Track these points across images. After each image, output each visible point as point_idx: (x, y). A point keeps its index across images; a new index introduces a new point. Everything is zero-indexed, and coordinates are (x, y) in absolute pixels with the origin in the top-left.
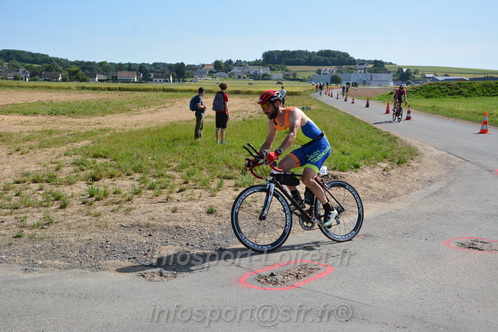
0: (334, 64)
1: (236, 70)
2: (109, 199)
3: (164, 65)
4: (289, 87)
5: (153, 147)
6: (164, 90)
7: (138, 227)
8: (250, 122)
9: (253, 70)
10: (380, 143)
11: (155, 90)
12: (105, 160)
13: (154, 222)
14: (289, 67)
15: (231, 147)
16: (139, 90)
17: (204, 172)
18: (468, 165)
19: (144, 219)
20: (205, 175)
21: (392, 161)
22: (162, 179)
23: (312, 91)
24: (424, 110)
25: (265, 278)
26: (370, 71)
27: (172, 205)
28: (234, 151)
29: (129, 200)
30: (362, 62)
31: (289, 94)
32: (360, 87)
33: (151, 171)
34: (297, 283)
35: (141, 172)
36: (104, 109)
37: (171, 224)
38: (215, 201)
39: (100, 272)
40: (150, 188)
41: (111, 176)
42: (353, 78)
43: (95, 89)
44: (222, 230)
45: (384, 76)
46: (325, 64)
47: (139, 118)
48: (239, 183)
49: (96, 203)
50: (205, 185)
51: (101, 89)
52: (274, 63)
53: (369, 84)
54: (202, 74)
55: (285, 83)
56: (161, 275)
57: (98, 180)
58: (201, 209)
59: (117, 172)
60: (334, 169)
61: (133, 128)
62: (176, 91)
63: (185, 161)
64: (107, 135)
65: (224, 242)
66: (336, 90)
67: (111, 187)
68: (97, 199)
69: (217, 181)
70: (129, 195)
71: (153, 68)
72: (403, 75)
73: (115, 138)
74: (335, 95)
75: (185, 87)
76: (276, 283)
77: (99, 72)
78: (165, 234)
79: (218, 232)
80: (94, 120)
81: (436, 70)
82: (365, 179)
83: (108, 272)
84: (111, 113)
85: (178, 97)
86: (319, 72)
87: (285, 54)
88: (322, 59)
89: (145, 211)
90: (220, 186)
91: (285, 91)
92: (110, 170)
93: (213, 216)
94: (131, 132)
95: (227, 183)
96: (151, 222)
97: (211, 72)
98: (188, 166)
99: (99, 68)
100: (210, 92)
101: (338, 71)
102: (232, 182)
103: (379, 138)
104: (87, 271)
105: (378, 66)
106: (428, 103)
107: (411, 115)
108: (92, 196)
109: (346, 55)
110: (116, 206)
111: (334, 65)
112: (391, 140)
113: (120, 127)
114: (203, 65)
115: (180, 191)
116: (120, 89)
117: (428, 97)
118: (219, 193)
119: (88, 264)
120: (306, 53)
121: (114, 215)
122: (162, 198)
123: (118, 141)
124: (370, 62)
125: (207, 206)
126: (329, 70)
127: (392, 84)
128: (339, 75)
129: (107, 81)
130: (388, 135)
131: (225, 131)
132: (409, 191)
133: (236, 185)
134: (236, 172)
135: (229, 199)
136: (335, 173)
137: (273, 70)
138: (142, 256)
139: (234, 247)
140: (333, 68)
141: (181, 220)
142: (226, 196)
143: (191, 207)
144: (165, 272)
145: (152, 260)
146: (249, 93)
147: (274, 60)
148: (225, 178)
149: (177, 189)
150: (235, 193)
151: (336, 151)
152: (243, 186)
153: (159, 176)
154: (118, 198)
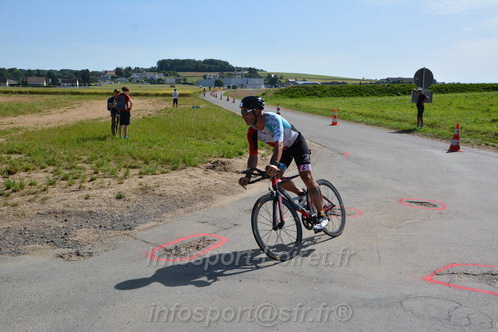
1: (134, 75)
2: (26, 190)
3: (71, 71)
4: (181, 89)
5: (64, 143)
6: (72, 93)
7: (55, 213)
8: (149, 120)
9: (149, 75)
11: (64, 93)
12: (20, 156)
13: (69, 209)
14: (179, 73)
15: (134, 141)
16: (49, 93)
17: (112, 163)
18: (325, 149)
19: (59, 207)
20: (113, 165)
22: (74, 171)
23: (200, 92)
24: (289, 107)
25: (170, 251)
26: (246, 76)
27: (84, 193)
28: (136, 144)
29: (45, 190)
30: (240, 69)
31: (181, 95)
32: (239, 89)
33: (64, 163)
35: (54, 165)
36: (16, 111)
37: (84, 209)
38: (123, 188)
39: (20, 257)
40: (63, 179)
41: (27, 170)
42: (233, 82)
43: (6, 92)
44: (131, 212)
45: (257, 81)
46: (210, 70)
47: (50, 117)
48: (143, 171)
49: (13, 194)
50: (113, 175)
51: (12, 93)
52: (167, 69)
53: (246, 87)
54: (105, 80)
55: (177, 86)
56: (78, 255)
57: (14, 174)
58: (111, 196)
59: (31, 166)
60: (222, 157)
61: (45, 127)
62: (83, 94)
63: (94, 154)
64: (20, 133)
65: (132, 222)
66: (220, 92)
67: (26, 180)
68: (14, 191)
69: (123, 170)
70: (44, 186)
71: (61, 74)
72: (272, 80)
73: (28, 135)
74: (219, 96)
75: (90, 91)
76: (180, 254)
77: (9, 78)
78: (80, 218)
79: (127, 215)
80: (6, 120)
81: (297, 76)
83: (27, 256)
84: (23, 113)
85: (84, 99)
86: (205, 77)
87: (176, 62)
88: (207, 66)
89: (60, 199)
90: (126, 175)
91: (177, 92)
92: (25, 164)
93: (122, 200)
94: (43, 130)
95: (132, 172)
96: (67, 209)
97: (113, 78)
98: (97, 158)
99: (9, 74)
101: (220, 77)
102: (137, 171)
104: (7, 256)
105: (252, 73)
106: (292, 102)
108: (8, 188)
109: (226, 63)
110: (32, 197)
111: (217, 71)
113: (33, 126)
114: (106, 72)
115: (91, 180)
116: (31, 93)
117: (291, 97)
118: (126, 181)
119: (8, 250)
120: (194, 61)
121: (30, 204)
122: (74, 187)
123: (31, 139)
124: (245, 69)
125: (116, 192)
126: (213, 75)
127: (263, 86)
128: (221, 79)
129: (17, 85)
131: (129, 127)
133: (141, 173)
134: (140, 162)
135: (135, 185)
136: (224, 160)
137: (166, 75)
138: (59, 239)
139: (142, 226)
140: (216, 74)
141: (93, 205)
142: (132, 183)
143: (103, 194)
144: (81, 252)
145: (69, 242)
146: (147, 95)
147: (167, 67)
148: (131, 167)
149: (89, 179)
150: (140, 180)
151: (223, 142)
152: (147, 174)
153: (71, 168)
154: (34, 189)
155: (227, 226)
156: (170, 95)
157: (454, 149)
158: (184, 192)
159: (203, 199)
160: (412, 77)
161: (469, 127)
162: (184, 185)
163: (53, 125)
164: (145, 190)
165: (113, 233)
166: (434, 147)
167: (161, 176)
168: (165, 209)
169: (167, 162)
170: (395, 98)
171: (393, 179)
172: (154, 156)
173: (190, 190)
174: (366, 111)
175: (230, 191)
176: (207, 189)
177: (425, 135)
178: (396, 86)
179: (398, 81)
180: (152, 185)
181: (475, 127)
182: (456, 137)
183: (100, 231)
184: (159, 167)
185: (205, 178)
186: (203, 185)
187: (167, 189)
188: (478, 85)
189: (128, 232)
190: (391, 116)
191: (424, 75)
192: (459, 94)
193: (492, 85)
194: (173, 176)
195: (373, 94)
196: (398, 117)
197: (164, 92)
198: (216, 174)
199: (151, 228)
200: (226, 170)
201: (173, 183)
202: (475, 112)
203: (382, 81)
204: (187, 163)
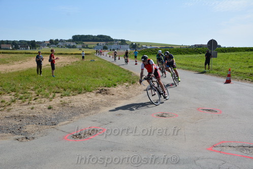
0: (104, 41)
1: (60, 44)
3: (25, 41)
5: (21, 80)
6: (26, 53)
7: (15, 117)
8: (67, 67)
9: (68, 44)
10: (125, 75)
11: (21, 53)
13: (22, 114)
14: (84, 43)
15: (59, 78)
16: (13, 53)
17: (46, 90)
19: (17, 113)
20: (47, 91)
21: (130, 82)
22: (26, 94)
25: (76, 136)
26: (120, 44)
27: (31, 106)
28: (60, 80)
29: (9, 105)
30: (116, 40)
33: (20, 91)
34: (91, 137)
35: (15, 92)
37: (31, 115)
38: (52, 103)
40: (20, 99)
42: (113, 47)
44: (55, 116)
45: (125, 46)
46: (100, 41)
48: (63, 94)
50: (47, 96)
52: (77, 40)
53: (120, 50)
54: (44, 46)
55: (83, 49)
56: (27, 138)
58: (45, 107)
59: (2, 92)
60: (105, 87)
61: (11, 71)
62: (32, 53)
63: (37, 86)
65: (56, 121)
66: (106, 52)
69: (52, 94)
70: (9, 103)
71: (20, 43)
72: (134, 46)
73: (1, 76)
74: (105, 55)
75: (36, 52)
76: (81, 138)
78: (28, 119)
79: (53, 117)
81: (147, 44)
82: (119, 90)
85: (32, 56)
86: (98, 44)
87: (82, 36)
88: (99, 39)
89: (18, 109)
90: (54, 96)
93: (51, 110)
94: (9, 73)
95: (57, 95)
96: (21, 115)
97: (48, 45)
98: (38, 88)
100: (48, 54)
101: (106, 44)
102: (60, 94)
103: (124, 73)
105: (123, 42)
107: (137, 63)
109: (109, 37)
110: (2, 108)
112: (129, 73)
113: (4, 71)
114: (44, 42)
115: (35, 99)
116: (3, 53)
118: (53, 100)
120: (92, 36)
121: (1, 113)
122: (26, 103)
123: (3, 78)
124: (119, 40)
125: (48, 105)
126: (102, 43)
128: (106, 46)
130: (128, 71)
132: (137, 94)
133: (61, 96)
134: (61, 90)
135: (58, 102)
136: (106, 88)
137: (77, 44)
138: (17, 131)
139: (61, 123)
140: (104, 43)
141: (36, 112)
142: (57, 100)
143: (40, 107)
144: (28, 137)
145: (22, 132)
146: (66, 54)
147: (77, 39)
148: (56, 92)
149: (34, 99)
150: (61, 99)
151: (106, 79)
152: (65, 96)
153: (24, 93)
154: (3, 104)
155: (106, 122)
156: (81, 54)
157: (228, 82)
158: (84, 105)
159: (94, 109)
160: (207, 44)
161: (237, 70)
162: (84, 101)
163: (15, 70)
164: (63, 104)
165: (46, 127)
166: (217, 81)
167: (72, 97)
168: (74, 114)
169: (76, 89)
170: (199, 55)
171: (195, 98)
172: (69, 86)
173: (87, 104)
174: (183, 62)
175: (109, 105)
176: (97, 104)
177: (213, 74)
178: (199, 49)
179: (201, 46)
180: (67, 102)
181: (240, 70)
182: (229, 76)
183: (39, 126)
184: (72, 92)
185: (96, 98)
186: (94, 101)
187: (75, 104)
188: (242, 48)
189: (54, 126)
190: (196, 65)
191: (213, 43)
192: (232, 53)
193: (250, 48)
194: (79, 97)
195: (187, 53)
196: (199, 65)
197: (76, 52)
198: (102, 96)
199: (66, 124)
200: (107, 94)
201: (79, 100)
202: (240, 63)
203: (192, 46)
204: (87, 90)
